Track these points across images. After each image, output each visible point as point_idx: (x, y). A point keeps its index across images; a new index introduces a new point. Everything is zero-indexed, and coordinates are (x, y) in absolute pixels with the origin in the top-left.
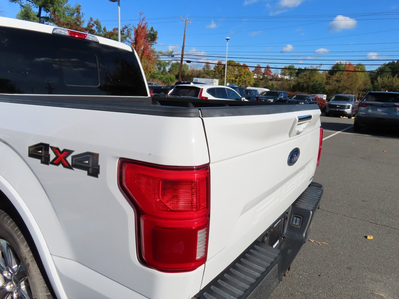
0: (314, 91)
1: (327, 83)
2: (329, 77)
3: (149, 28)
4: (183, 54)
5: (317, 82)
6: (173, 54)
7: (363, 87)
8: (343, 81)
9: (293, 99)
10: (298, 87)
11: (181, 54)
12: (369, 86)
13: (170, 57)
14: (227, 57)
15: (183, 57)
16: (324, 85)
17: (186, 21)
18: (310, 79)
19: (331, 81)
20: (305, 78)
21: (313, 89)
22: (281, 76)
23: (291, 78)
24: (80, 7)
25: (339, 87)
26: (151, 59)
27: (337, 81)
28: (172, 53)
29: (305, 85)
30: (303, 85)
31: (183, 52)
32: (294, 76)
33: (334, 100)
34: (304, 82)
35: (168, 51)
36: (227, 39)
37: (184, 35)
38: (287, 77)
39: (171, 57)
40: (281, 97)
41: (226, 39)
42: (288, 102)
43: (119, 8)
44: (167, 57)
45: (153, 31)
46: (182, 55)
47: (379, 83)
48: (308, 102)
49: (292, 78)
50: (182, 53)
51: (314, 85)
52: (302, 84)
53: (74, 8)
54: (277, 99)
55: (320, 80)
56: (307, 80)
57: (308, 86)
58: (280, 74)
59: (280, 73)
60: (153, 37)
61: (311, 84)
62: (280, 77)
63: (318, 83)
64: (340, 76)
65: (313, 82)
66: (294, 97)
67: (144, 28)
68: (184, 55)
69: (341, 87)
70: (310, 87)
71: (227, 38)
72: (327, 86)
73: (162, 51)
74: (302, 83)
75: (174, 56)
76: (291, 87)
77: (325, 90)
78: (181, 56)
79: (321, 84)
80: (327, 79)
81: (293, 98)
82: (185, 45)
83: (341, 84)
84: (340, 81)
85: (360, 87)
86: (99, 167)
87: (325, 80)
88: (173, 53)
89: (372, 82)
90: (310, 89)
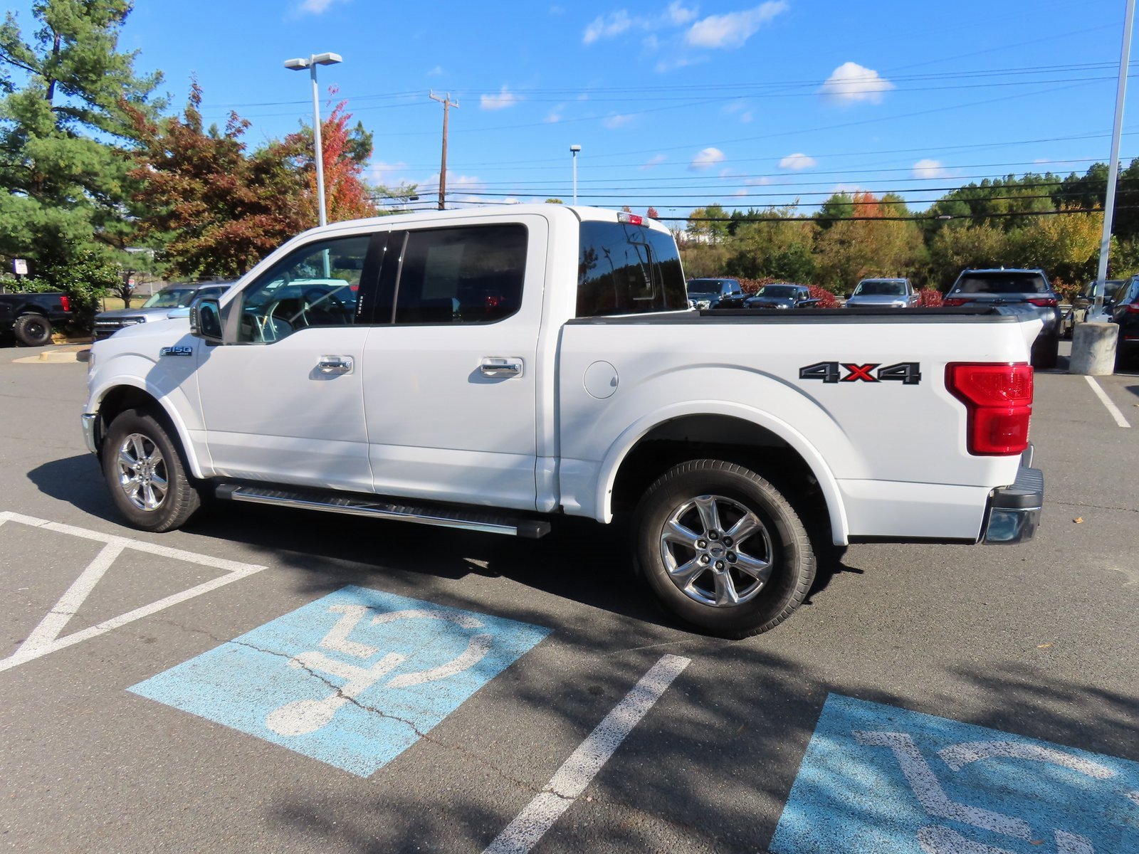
0: (783, 273)
1: (815, 249)
2: (820, 233)
3: (350, 126)
4: (444, 192)
5: (790, 246)
6: (417, 194)
7: (906, 255)
8: (858, 243)
9: (759, 296)
10: (742, 266)
11: (438, 191)
12: (921, 251)
13: (407, 201)
14: (575, 196)
15: (443, 199)
16: (807, 255)
17: (445, 102)
18: (770, 240)
19: (824, 245)
20: (757, 238)
21: (781, 268)
22: (688, 236)
23: (715, 239)
24: (161, 76)
25: (848, 259)
26: (361, 209)
27: (842, 242)
28: (414, 191)
29: (760, 258)
30: (754, 259)
31: (442, 185)
32: (723, 235)
33: (860, 294)
34: (756, 249)
35: (402, 184)
36: (574, 151)
37: (444, 139)
38: (705, 238)
39: (409, 201)
40: (727, 294)
41: (571, 150)
42: (748, 304)
43: (316, 86)
44: (400, 201)
45: (363, 132)
46: (440, 194)
47: (946, 242)
48: (797, 303)
49: (719, 240)
50: (440, 190)
51: (785, 256)
52: (752, 254)
53: (144, 81)
54: (718, 300)
55: (797, 244)
56: (765, 244)
57: (768, 261)
58: (686, 231)
59: (686, 228)
60: (362, 150)
61: (776, 253)
62: (686, 239)
63: (793, 250)
64: (848, 229)
65: (780, 248)
66: (761, 292)
67: (339, 126)
68: (448, 194)
69: (855, 259)
70: (774, 262)
71: (574, 147)
72: (817, 258)
73: (384, 186)
74: (750, 251)
75: (417, 199)
76: (724, 264)
77: (814, 267)
78: (438, 197)
79: (801, 252)
80: (815, 239)
81: (757, 295)
82: (447, 167)
83: (852, 249)
84: (849, 242)
85: (900, 256)
86: (920, 374)
87: (810, 241)
88: (417, 191)
89: (927, 241)
90: (773, 267)
